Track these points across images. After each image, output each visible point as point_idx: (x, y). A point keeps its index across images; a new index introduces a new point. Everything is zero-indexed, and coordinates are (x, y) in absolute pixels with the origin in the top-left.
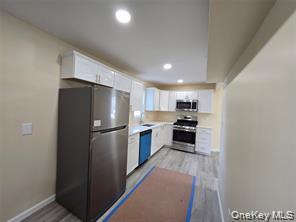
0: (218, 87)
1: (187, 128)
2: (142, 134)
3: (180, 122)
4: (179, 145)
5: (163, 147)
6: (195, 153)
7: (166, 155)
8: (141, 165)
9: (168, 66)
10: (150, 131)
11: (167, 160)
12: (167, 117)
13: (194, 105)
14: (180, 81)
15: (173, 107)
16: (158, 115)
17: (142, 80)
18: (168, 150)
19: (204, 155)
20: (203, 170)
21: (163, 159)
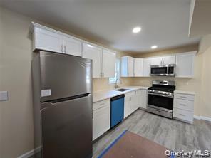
0: (201, 47)
1: (163, 93)
2: (112, 99)
3: (154, 87)
4: (154, 109)
5: (139, 109)
6: (172, 118)
7: (141, 118)
8: (113, 128)
9: (137, 30)
10: (123, 96)
11: (140, 124)
12: (142, 82)
13: (171, 70)
14: (154, 47)
15: (147, 73)
16: (134, 80)
17: (115, 50)
18: (143, 112)
19: (184, 122)
20: (185, 143)
21: (137, 122)
